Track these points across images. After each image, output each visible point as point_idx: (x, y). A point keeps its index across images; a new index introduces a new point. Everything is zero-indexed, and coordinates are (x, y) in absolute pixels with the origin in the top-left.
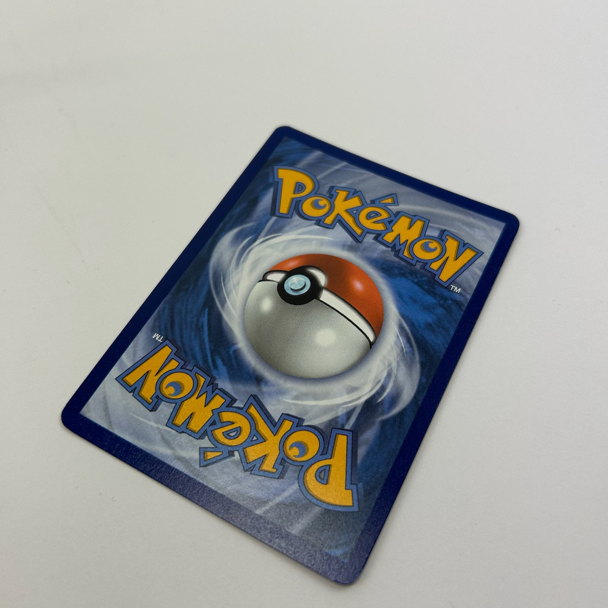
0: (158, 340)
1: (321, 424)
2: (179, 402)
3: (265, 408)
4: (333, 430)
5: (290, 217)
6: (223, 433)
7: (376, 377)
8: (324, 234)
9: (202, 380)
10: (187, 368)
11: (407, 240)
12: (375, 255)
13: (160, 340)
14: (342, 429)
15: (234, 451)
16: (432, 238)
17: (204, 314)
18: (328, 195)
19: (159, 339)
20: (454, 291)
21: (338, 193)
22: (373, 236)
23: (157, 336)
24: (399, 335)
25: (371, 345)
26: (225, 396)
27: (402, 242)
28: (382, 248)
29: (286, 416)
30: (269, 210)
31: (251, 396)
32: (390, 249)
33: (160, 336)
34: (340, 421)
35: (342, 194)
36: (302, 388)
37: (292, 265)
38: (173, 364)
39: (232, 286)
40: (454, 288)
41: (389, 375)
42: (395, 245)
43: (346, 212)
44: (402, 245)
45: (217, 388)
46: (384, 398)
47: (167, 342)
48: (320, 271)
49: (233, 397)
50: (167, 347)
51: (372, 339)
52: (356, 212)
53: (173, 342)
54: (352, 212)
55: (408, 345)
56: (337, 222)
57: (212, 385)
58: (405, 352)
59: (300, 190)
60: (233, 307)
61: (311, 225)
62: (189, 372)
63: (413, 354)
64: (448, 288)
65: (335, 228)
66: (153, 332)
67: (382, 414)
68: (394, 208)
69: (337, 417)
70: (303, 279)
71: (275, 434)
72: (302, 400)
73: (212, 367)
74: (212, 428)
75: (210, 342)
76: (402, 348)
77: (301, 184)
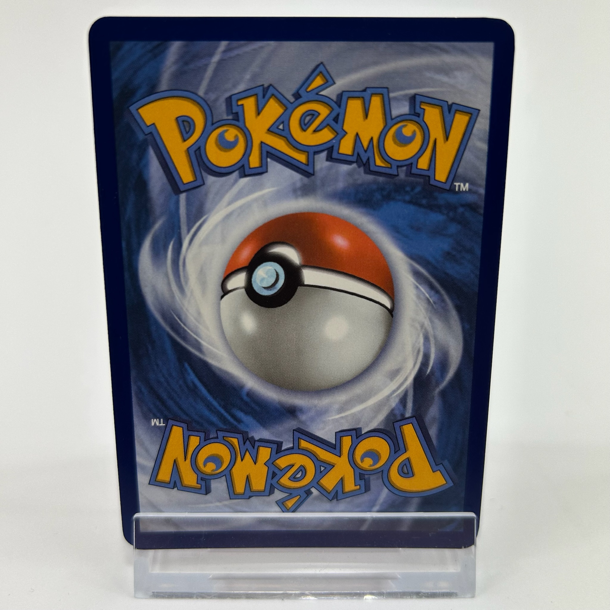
0: (160, 425)
1: (380, 424)
2: (227, 472)
3: (316, 436)
4: (394, 423)
5: (202, 183)
6: (289, 479)
7: (413, 346)
8: (261, 187)
9: (235, 441)
10: (211, 438)
11: (372, 139)
12: (341, 185)
13: (162, 424)
14: (403, 418)
15: (309, 489)
16: (402, 118)
17: (186, 370)
18: (230, 117)
19: (160, 423)
20: (461, 190)
21: (242, 105)
22: (324, 155)
23: (155, 422)
24: (418, 284)
25: (391, 312)
26: (268, 444)
27: (365, 144)
28: (345, 168)
29: (340, 434)
30: (169, 188)
31: (295, 432)
32: (354, 165)
33: (158, 419)
34: (397, 412)
35: (249, 104)
36: (341, 397)
37: (247, 255)
38: (194, 441)
39: (194, 321)
40: (459, 186)
41: (426, 339)
42: (358, 154)
43: (270, 134)
44: (368, 152)
45: (255, 441)
46: (432, 367)
47: (171, 422)
48: (285, 245)
49: (276, 441)
50: (175, 428)
51: (388, 304)
52: (283, 126)
53: (178, 420)
54: (278, 128)
55: (433, 293)
56: (267, 157)
57: (248, 440)
58: (433, 303)
59: (187, 129)
60: (212, 344)
61: (236, 181)
62: (216, 439)
63: (443, 301)
64: (452, 190)
65: (269, 169)
66: (148, 420)
67: (438, 384)
68: (330, 92)
69: (393, 410)
70: (270, 268)
71: (339, 455)
72: (348, 410)
73: (235, 423)
74: (275, 480)
75: (215, 398)
76: (428, 300)
77: (185, 119)
